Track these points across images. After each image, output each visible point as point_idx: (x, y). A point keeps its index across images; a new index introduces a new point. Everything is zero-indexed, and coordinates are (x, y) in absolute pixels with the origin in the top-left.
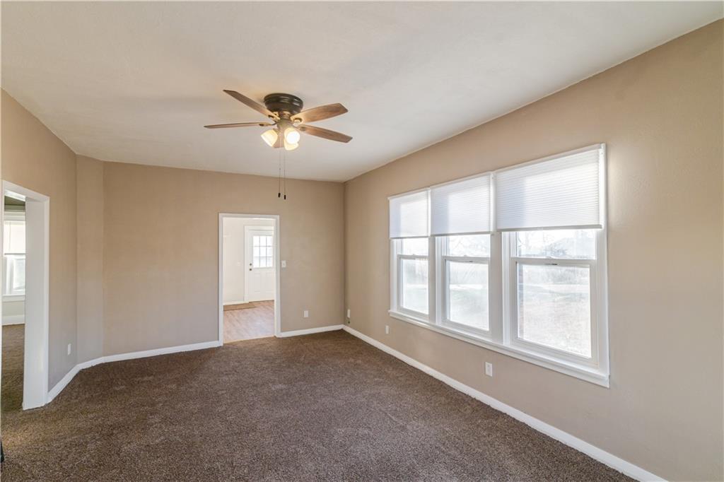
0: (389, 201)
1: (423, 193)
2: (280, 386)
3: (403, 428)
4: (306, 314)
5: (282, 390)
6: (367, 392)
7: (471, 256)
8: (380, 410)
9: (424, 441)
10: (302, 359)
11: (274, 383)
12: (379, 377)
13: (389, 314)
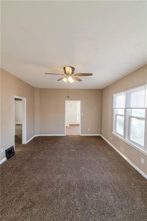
0: (113, 95)
1: (123, 93)
2: (74, 150)
3: (103, 173)
4: (89, 130)
5: (73, 151)
6: (98, 158)
7: (139, 117)
8: (99, 165)
9: (108, 179)
10: (83, 143)
11: (72, 149)
12: (104, 154)
13: (112, 133)
